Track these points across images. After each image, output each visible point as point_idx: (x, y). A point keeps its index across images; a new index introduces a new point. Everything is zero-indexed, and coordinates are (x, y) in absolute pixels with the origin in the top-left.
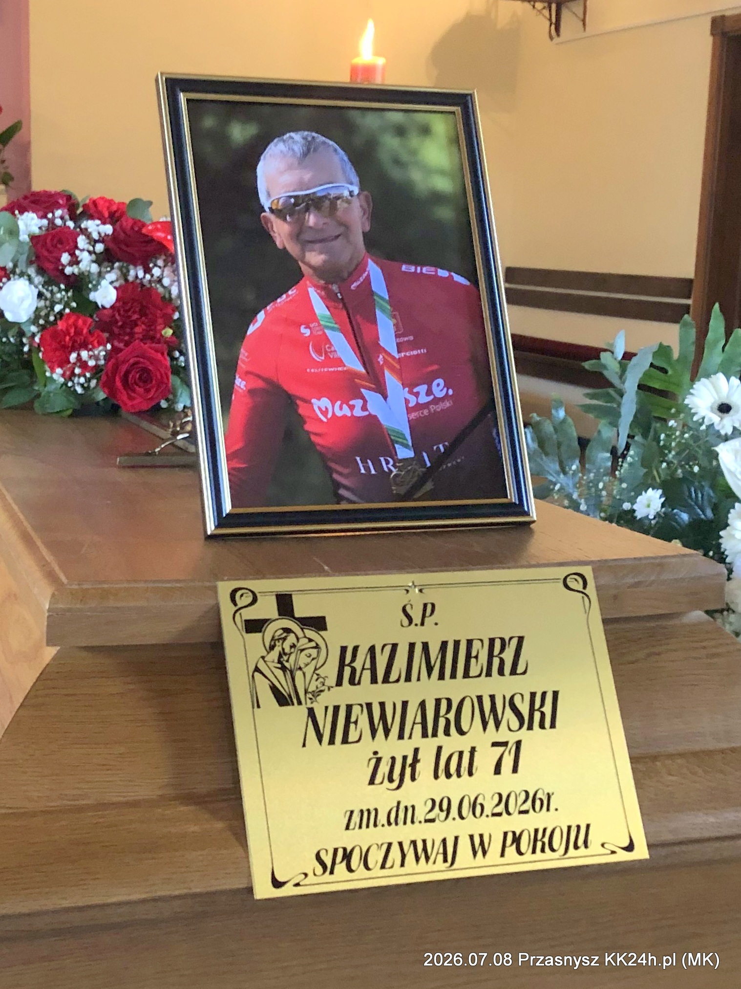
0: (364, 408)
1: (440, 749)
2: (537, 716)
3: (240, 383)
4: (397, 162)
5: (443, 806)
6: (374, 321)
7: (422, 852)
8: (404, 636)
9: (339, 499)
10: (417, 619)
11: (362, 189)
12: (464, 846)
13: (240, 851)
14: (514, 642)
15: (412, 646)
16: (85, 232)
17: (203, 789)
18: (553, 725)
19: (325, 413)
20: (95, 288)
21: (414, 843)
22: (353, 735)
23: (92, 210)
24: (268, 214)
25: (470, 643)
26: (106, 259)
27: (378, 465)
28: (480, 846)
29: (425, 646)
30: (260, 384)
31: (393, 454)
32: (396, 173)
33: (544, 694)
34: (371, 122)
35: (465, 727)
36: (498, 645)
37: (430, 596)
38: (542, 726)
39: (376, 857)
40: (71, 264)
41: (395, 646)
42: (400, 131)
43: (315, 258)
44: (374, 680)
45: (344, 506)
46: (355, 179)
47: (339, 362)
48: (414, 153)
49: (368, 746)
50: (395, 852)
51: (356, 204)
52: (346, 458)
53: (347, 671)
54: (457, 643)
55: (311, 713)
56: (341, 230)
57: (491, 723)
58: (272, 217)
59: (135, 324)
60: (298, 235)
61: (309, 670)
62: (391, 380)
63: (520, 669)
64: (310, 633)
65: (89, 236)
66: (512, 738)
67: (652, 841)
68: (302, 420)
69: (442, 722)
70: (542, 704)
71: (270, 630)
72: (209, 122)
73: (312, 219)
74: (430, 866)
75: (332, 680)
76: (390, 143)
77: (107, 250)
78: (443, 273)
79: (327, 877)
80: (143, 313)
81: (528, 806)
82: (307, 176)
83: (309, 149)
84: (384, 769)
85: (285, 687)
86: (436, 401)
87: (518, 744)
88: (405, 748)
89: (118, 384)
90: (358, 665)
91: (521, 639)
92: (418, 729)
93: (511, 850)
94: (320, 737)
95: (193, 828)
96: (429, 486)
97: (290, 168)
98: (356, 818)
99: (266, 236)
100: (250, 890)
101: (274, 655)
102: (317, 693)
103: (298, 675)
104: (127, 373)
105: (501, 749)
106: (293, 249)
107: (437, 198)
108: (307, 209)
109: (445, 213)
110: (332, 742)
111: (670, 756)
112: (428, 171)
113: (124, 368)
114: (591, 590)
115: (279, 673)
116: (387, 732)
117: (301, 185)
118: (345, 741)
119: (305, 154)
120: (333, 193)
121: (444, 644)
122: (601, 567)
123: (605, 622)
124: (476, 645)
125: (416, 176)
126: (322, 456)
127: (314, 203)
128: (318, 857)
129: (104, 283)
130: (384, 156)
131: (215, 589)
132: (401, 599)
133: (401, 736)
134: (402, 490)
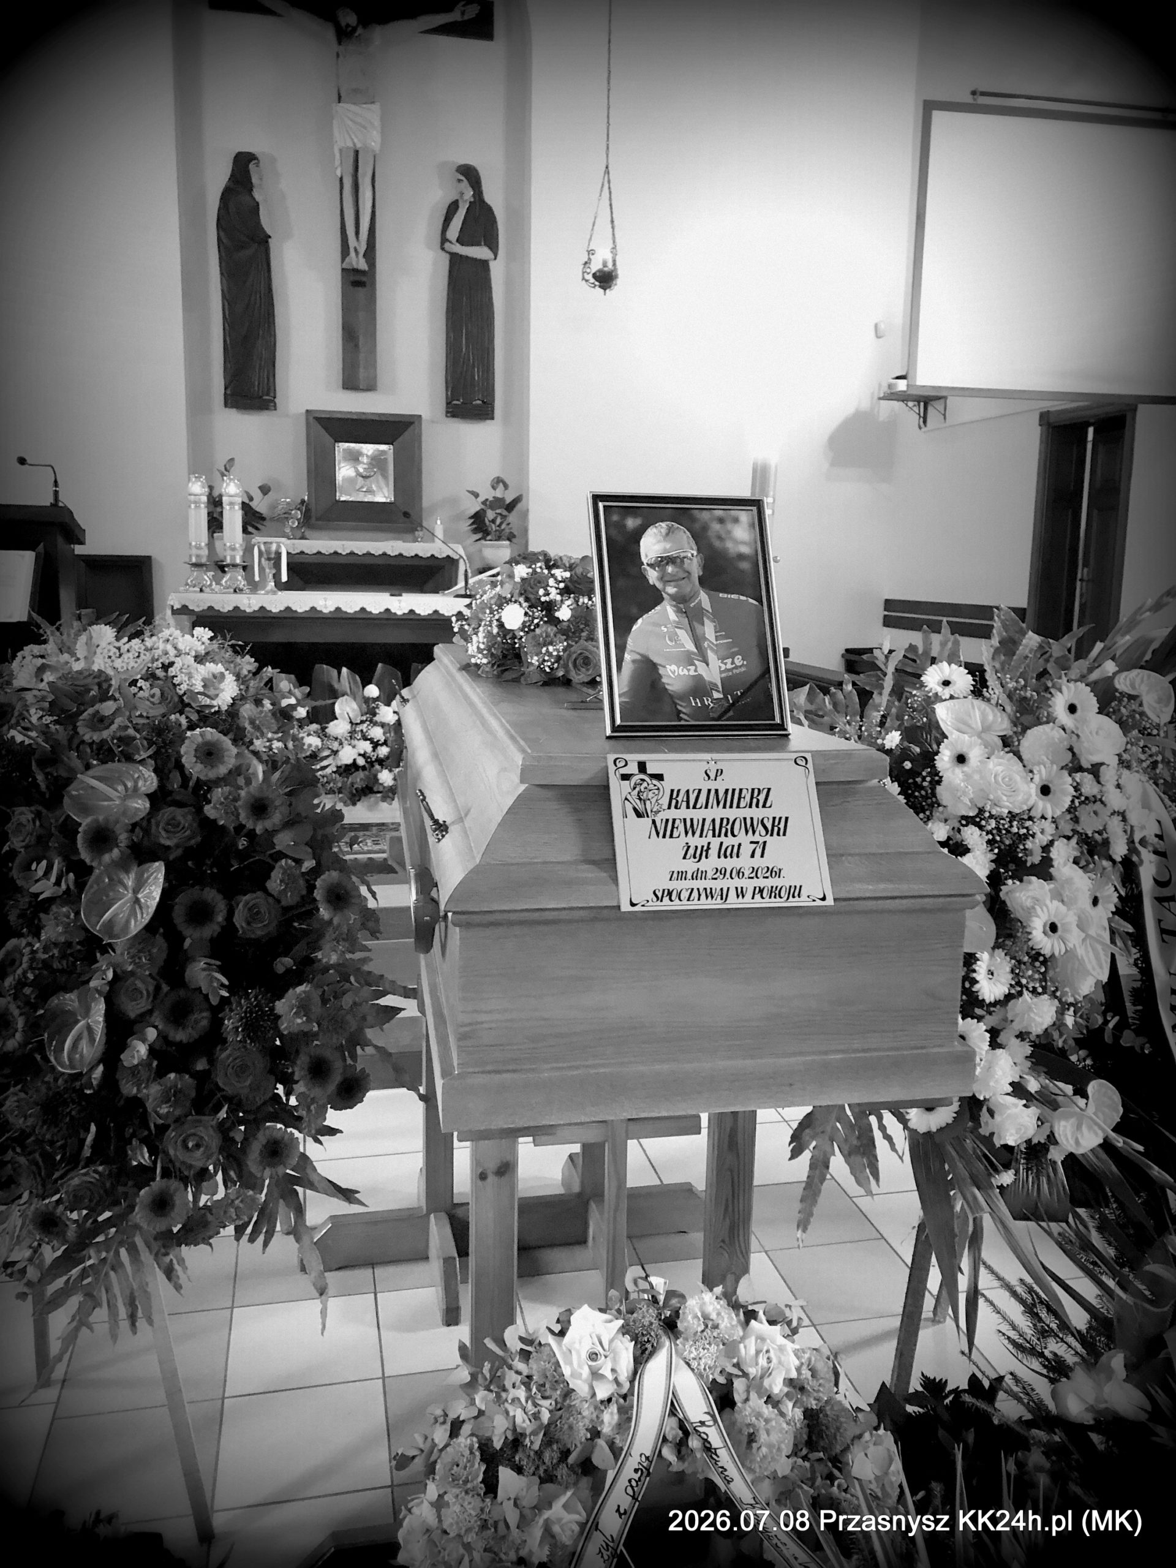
0: (696, 671)
1: (721, 844)
2: (776, 829)
3: (627, 657)
4: (720, 538)
5: (721, 872)
6: (703, 624)
7: (710, 894)
8: (705, 786)
9: (680, 719)
10: (713, 776)
11: (699, 551)
12: (732, 893)
13: (614, 887)
14: (765, 791)
15: (709, 791)
16: (553, 576)
17: (597, 858)
18: (784, 834)
19: (673, 673)
20: (558, 610)
21: (705, 889)
22: (675, 834)
23: (559, 563)
24: (645, 566)
25: (741, 790)
26: (566, 592)
27: (702, 702)
28: (741, 893)
29: (717, 791)
30: (638, 657)
31: (711, 696)
32: (717, 544)
33: (780, 818)
34: (705, 516)
35: (736, 833)
36: (756, 792)
37: (719, 766)
38: (778, 834)
39: (685, 895)
40: (545, 595)
41: (700, 791)
42: (721, 521)
43: (671, 590)
44: (688, 807)
45: (683, 723)
46: (695, 547)
47: (683, 646)
48: (729, 532)
49: (683, 840)
50: (695, 893)
51: (695, 560)
52: (684, 697)
53: (674, 802)
54: (734, 790)
55: (654, 822)
56: (685, 575)
57: (750, 832)
58: (648, 568)
59: (582, 631)
60: (661, 579)
61: (653, 801)
62: (711, 656)
63: (768, 805)
64: (655, 782)
65: (556, 579)
66: (761, 840)
67: (837, 896)
68: (660, 677)
69: (724, 830)
70: (779, 823)
71: (634, 780)
72: (615, 518)
73: (670, 569)
74: (714, 901)
75: (665, 806)
76: (716, 526)
77: (566, 587)
78: (742, 598)
79: (659, 903)
80: (587, 625)
81: (768, 874)
82: (668, 546)
83: (670, 531)
84: (691, 851)
85: (640, 807)
86: (736, 667)
87: (765, 843)
88: (703, 842)
89: (571, 665)
90: (680, 799)
91: (769, 790)
92: (711, 833)
93: (758, 896)
94: (658, 834)
95: (590, 875)
96: (731, 713)
97: (659, 542)
98: (675, 875)
99: (644, 578)
100: (619, 907)
101: (636, 792)
102: (658, 812)
103: (648, 803)
104: (575, 660)
105: (754, 846)
106: (659, 585)
107: (741, 557)
108: (667, 564)
109: (745, 566)
110: (664, 836)
111: (850, 855)
112: (736, 542)
113: (574, 656)
114: (810, 765)
115: (638, 801)
116: (694, 834)
117: (665, 551)
118: (671, 836)
119: (667, 534)
120: (682, 555)
121: (727, 791)
122: (815, 754)
123: (817, 784)
124: (744, 792)
125: (729, 545)
126: (671, 697)
127: (671, 560)
128: (654, 893)
129: (564, 607)
130: (711, 534)
131: (606, 758)
132: (705, 766)
133: (701, 836)
134: (716, 715)
